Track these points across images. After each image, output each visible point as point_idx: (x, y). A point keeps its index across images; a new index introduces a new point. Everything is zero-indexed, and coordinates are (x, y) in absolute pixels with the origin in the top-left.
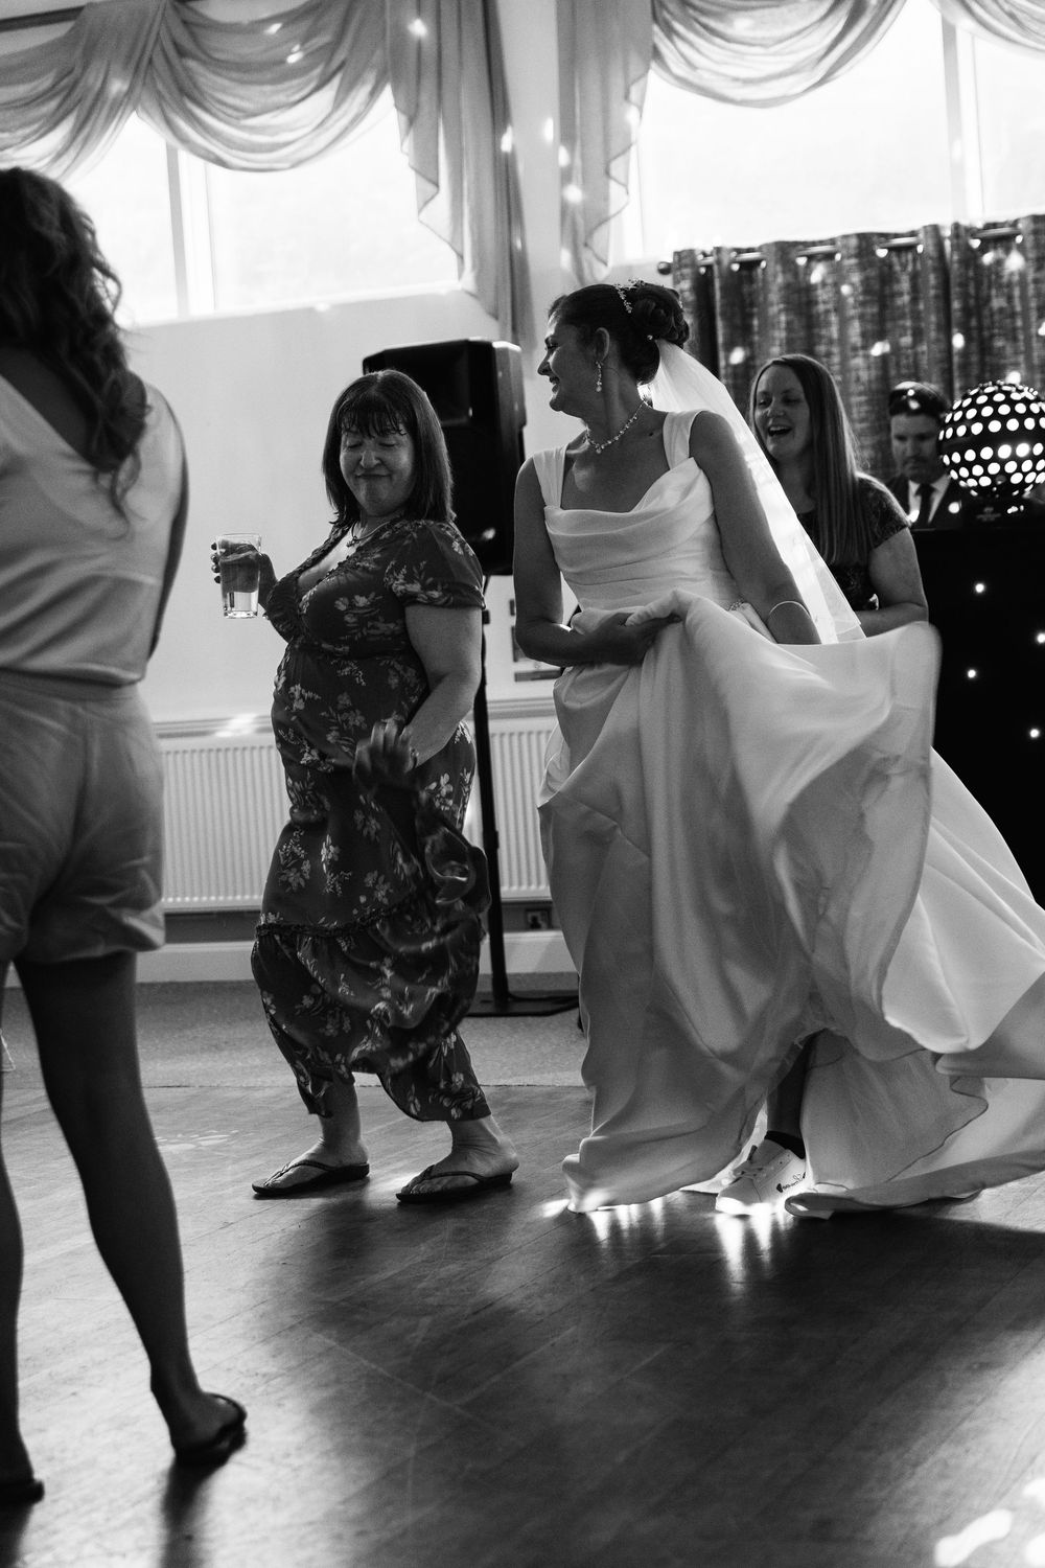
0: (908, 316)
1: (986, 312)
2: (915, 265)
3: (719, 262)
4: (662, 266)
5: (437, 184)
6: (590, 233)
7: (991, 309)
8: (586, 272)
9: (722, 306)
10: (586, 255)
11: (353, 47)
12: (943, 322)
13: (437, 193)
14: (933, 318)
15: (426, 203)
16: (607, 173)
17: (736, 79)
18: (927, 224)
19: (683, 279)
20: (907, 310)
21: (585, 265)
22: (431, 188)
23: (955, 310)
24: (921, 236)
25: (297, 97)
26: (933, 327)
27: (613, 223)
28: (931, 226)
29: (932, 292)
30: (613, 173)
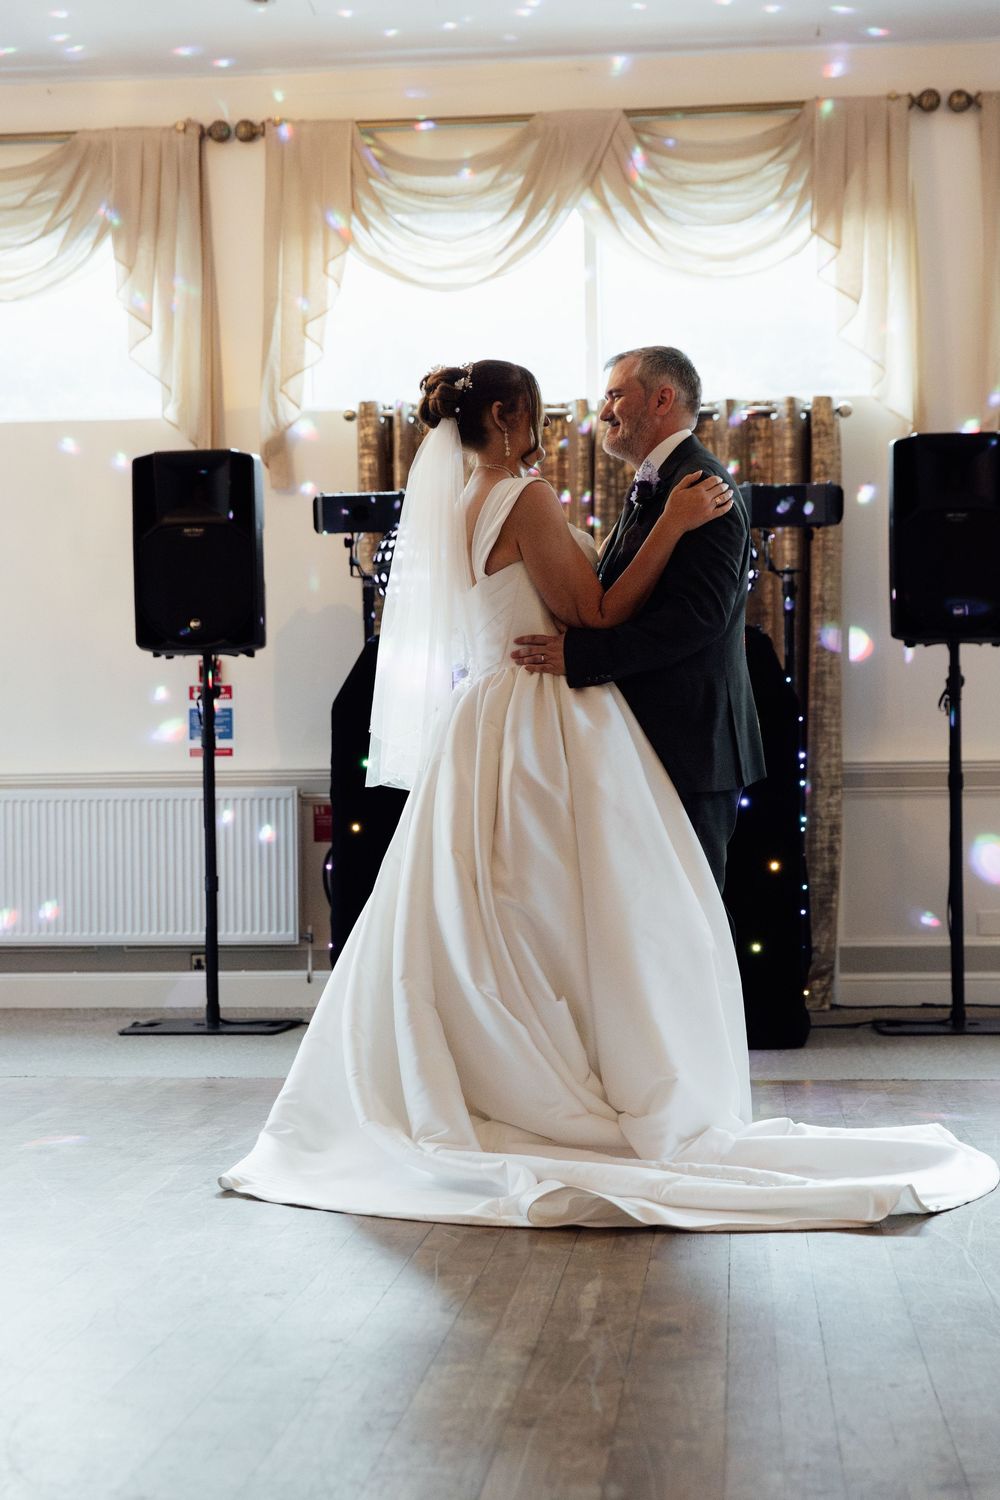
0: (555, 472)
1: (621, 475)
2: (563, 432)
3: (400, 414)
4: (349, 414)
5: (150, 327)
6: (285, 380)
7: (624, 473)
8: (280, 413)
9: (401, 451)
10: (281, 399)
11: (81, 202)
12: (588, 480)
13: (150, 334)
14: (580, 475)
15: (138, 342)
16: (305, 333)
17: (420, 266)
18: (578, 398)
19: (368, 425)
20: (555, 467)
21: (280, 407)
22: (144, 329)
23: (599, 470)
24: (570, 408)
25: (23, 240)
26: (580, 482)
27: (307, 373)
28: (582, 400)
29: (580, 454)
30: (308, 332)
